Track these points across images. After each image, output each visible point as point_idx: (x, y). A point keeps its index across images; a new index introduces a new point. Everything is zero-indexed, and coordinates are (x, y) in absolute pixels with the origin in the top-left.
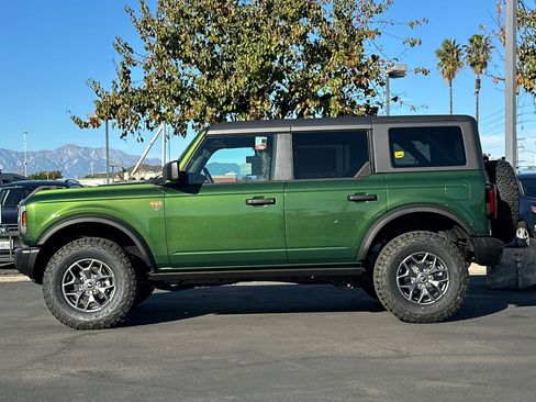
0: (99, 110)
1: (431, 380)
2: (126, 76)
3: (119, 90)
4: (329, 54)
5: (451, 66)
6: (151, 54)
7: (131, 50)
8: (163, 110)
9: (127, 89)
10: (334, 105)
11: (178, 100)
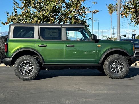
0: (8, 20)
1: (85, 98)
2: (15, 11)
3: (14, 15)
4: (72, 6)
5: (111, 11)
6: (23, 5)
7: (18, 4)
8: (26, 20)
9: (16, 15)
10: (73, 20)
11: (30, 18)
